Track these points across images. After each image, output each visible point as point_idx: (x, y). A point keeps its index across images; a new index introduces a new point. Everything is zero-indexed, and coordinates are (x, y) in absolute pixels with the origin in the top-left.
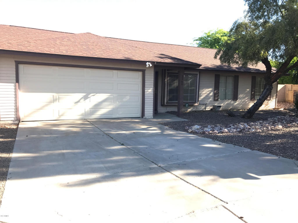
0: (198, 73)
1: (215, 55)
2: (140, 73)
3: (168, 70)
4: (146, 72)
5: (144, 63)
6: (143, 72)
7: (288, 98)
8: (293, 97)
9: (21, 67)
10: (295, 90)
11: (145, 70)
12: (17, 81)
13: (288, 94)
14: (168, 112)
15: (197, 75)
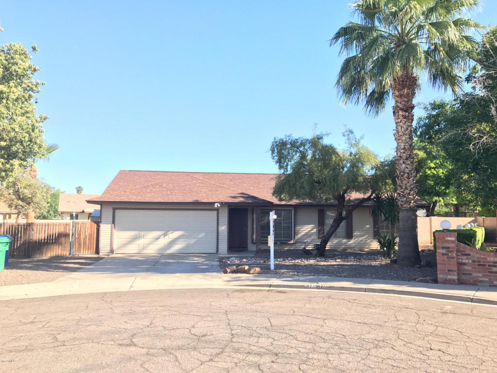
0: (293, 209)
2: (215, 212)
5: (212, 203)
11: (219, 209)
12: (113, 222)
15: (291, 210)
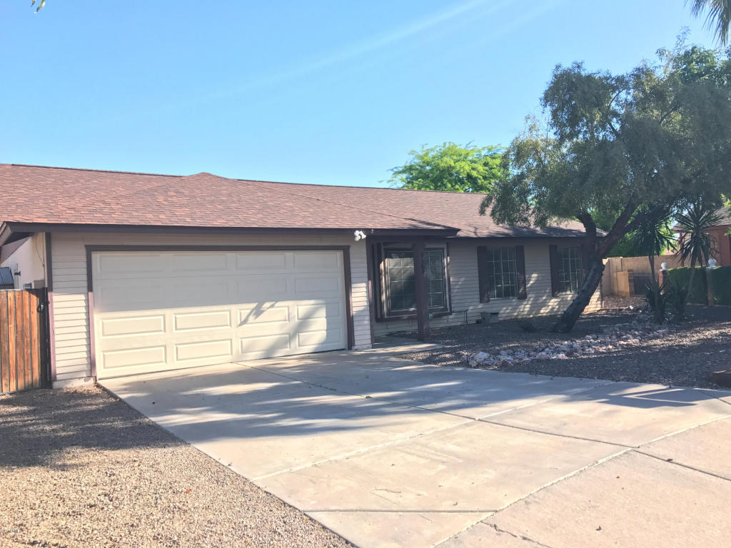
0: (445, 246)
1: (482, 208)
2: (339, 255)
3: (385, 244)
4: (352, 251)
5: (351, 232)
6: (346, 251)
7: (618, 286)
8: (628, 284)
9: (96, 256)
10: (630, 268)
11: (349, 246)
12: (90, 288)
13: (617, 278)
14: (391, 335)
15: (443, 249)
